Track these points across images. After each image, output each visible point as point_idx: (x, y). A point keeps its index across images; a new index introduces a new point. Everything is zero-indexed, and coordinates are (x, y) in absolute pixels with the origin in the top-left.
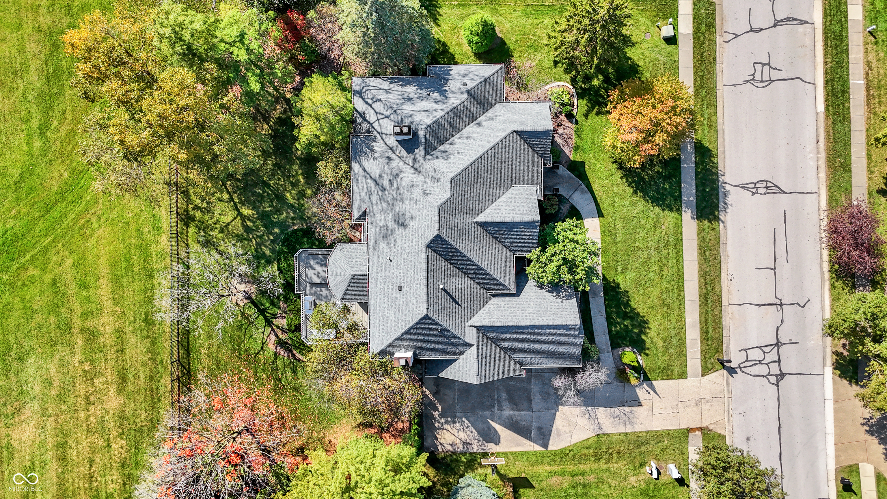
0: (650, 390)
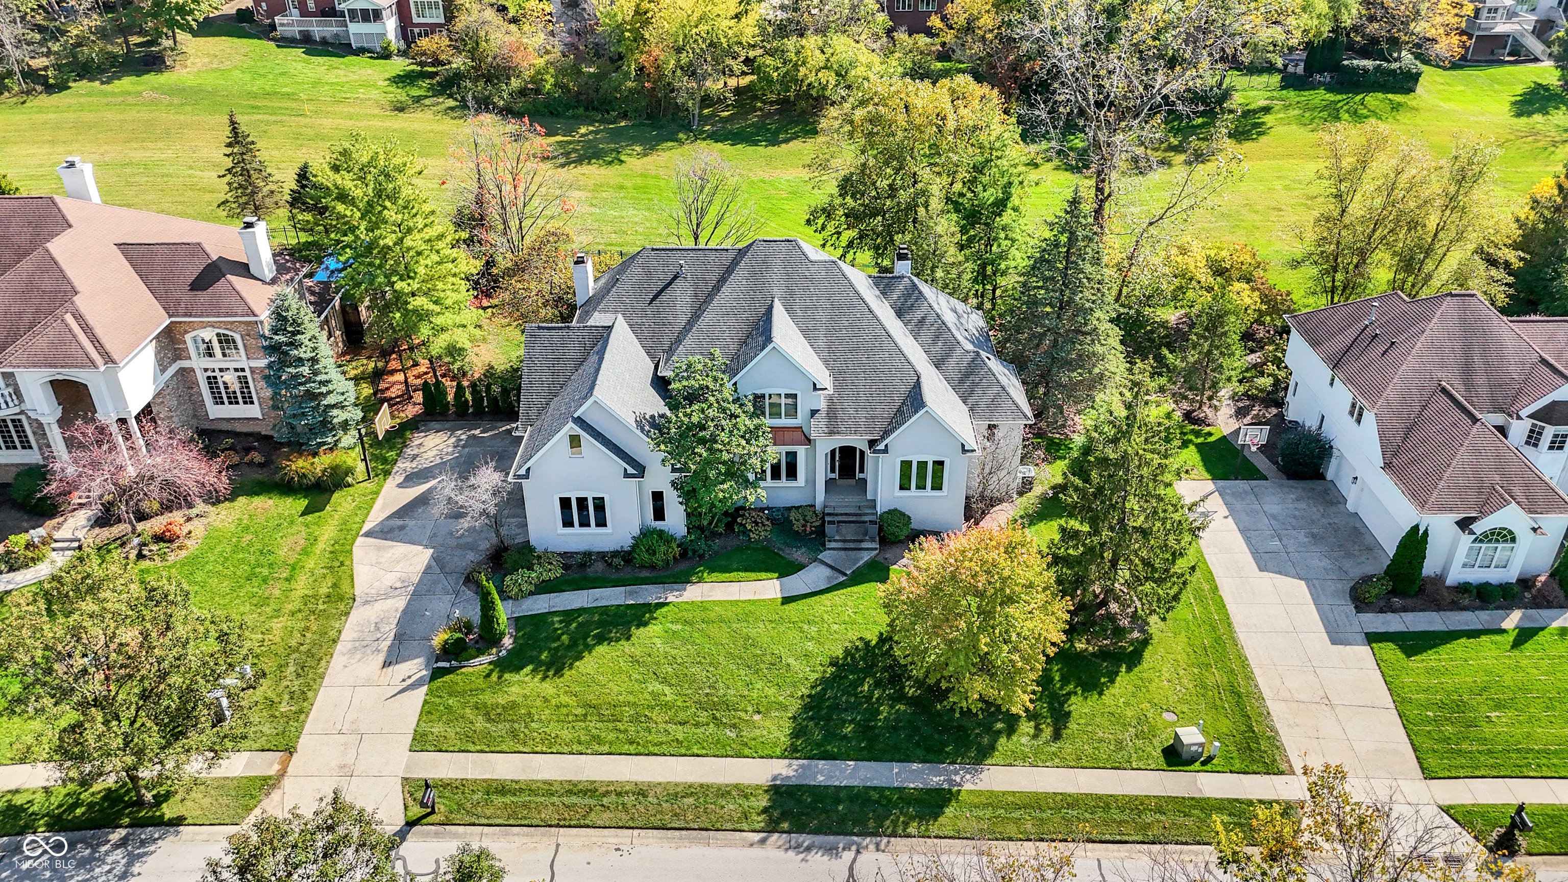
0: (409, 682)
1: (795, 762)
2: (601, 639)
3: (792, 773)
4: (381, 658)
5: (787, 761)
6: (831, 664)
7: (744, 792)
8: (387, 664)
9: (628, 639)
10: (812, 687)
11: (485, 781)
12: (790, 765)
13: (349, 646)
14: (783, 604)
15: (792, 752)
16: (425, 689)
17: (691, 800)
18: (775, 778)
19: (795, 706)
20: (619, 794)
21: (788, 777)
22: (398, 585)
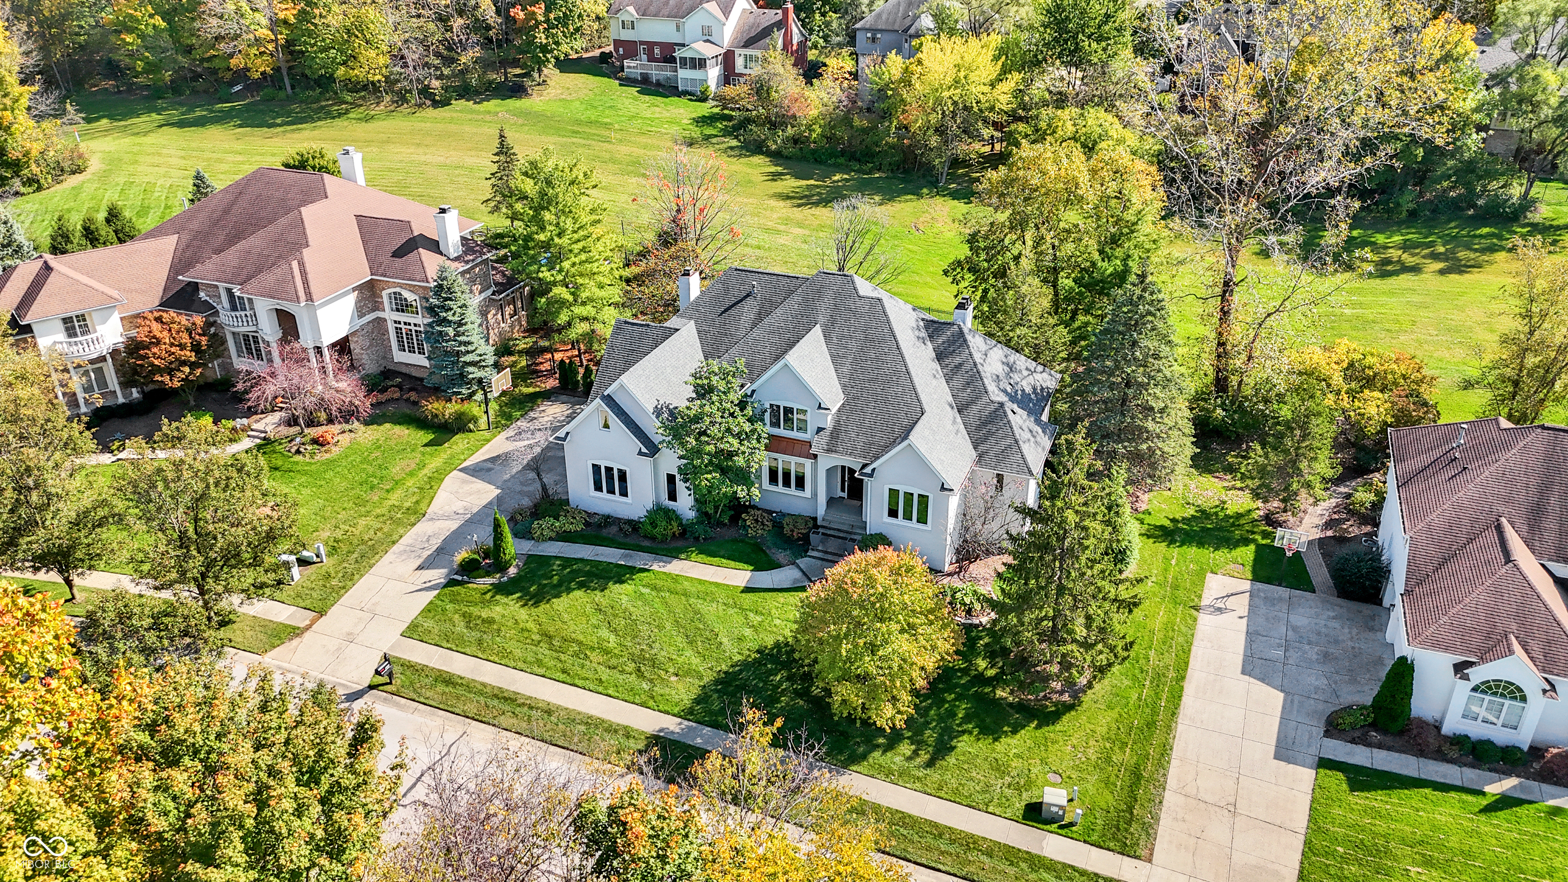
0: (428, 585)
1: (686, 723)
2: (582, 586)
3: (677, 730)
4: (419, 562)
5: (679, 720)
6: (758, 651)
7: (628, 733)
8: (420, 568)
9: (602, 591)
10: (732, 666)
11: (439, 671)
12: (680, 724)
13: (402, 548)
14: (742, 592)
15: (687, 714)
16: (436, 592)
17: (583, 728)
18: (661, 730)
19: (709, 677)
20: (531, 708)
21: (673, 732)
22: (461, 511)
